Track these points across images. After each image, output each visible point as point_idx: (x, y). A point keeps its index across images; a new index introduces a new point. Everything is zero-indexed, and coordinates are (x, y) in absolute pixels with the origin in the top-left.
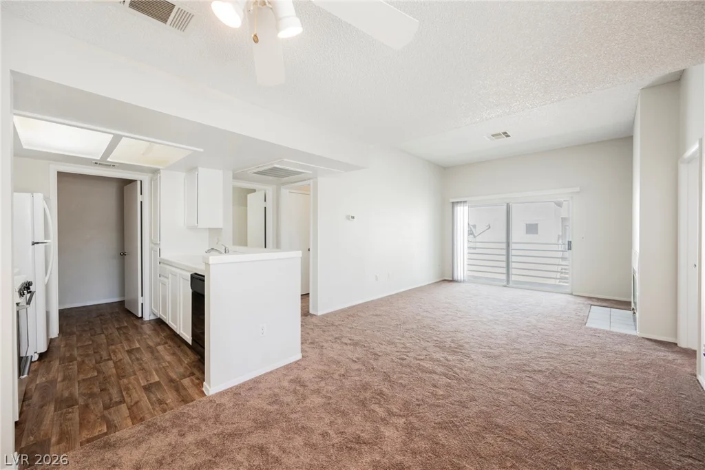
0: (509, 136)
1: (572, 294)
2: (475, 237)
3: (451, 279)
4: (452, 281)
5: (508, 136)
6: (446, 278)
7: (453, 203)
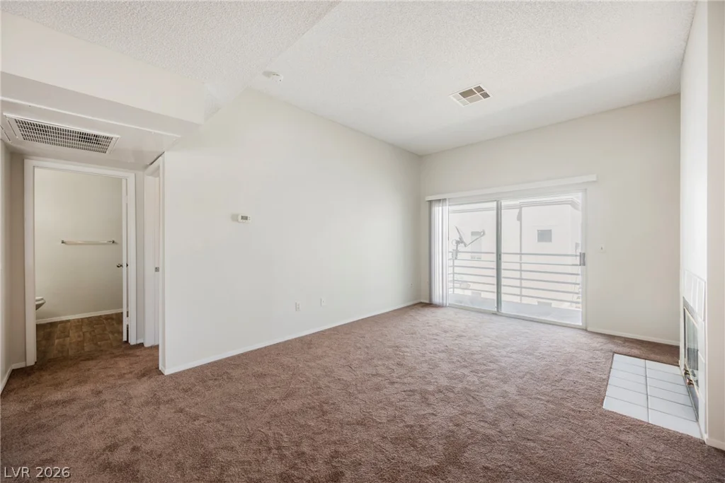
0: (489, 96)
1: (586, 330)
2: (465, 246)
3: (427, 302)
4: (430, 305)
5: (486, 96)
6: (422, 301)
7: (430, 202)
